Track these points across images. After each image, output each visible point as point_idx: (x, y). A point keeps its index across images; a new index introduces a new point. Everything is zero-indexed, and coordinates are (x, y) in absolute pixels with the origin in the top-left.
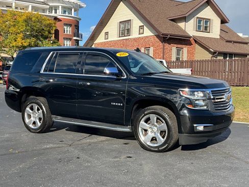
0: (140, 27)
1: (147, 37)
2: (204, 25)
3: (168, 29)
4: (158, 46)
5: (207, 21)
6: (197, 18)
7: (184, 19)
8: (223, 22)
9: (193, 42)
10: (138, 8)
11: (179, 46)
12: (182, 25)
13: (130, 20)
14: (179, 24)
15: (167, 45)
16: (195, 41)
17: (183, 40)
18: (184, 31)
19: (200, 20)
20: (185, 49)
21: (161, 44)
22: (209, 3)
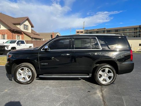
1: (3, 30)
4: (9, 34)
5: (27, 26)
7: (19, 24)
8: (32, 27)
9: (23, 33)
11: (18, 35)
15: (14, 34)
16: (24, 33)
17: (19, 32)
18: (20, 29)
19: (25, 25)
20: (21, 36)
21: (11, 33)
22: (28, 19)
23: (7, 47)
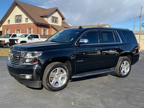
0: (26, 18)
1: (30, 23)
2: (55, 20)
3: (40, 21)
5: (56, 18)
6: (52, 16)
7: (47, 17)
8: (63, 19)
9: (51, 27)
11: (45, 28)
12: (45, 19)
13: (21, 15)
14: (44, 19)
15: (39, 28)
17: (46, 26)
18: (47, 22)
19: (53, 17)
20: (47, 30)
21: (36, 27)
22: (57, 10)
23: (17, 41)
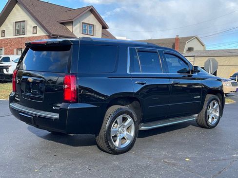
0: (33, 27)
1: (40, 37)
2: (88, 29)
3: (58, 31)
5: (91, 26)
8: (104, 27)
10: (31, 11)
13: (24, 21)
14: (67, 27)
18: (72, 34)
19: (85, 25)
22: (92, 11)
23: (6, 69)
